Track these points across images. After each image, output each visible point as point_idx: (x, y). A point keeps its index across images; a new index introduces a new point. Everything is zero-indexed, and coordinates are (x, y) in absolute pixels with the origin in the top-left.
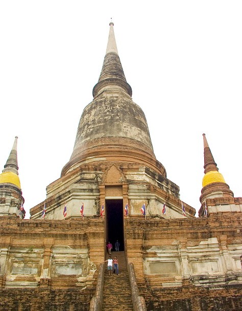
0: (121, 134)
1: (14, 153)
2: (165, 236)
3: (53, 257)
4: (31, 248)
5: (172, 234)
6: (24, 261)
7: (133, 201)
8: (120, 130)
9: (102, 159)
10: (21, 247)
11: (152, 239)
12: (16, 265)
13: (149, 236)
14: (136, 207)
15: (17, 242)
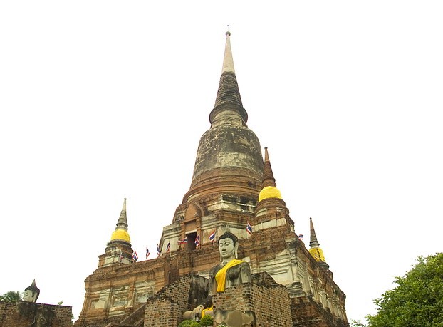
0: (217, 166)
1: (124, 214)
2: (207, 262)
3: (136, 291)
4: (124, 286)
5: (212, 259)
6: (120, 296)
7: (205, 231)
8: (215, 161)
9: (197, 195)
10: (118, 287)
11: (198, 265)
12: (116, 299)
13: (195, 264)
14: (207, 236)
15: (115, 283)
